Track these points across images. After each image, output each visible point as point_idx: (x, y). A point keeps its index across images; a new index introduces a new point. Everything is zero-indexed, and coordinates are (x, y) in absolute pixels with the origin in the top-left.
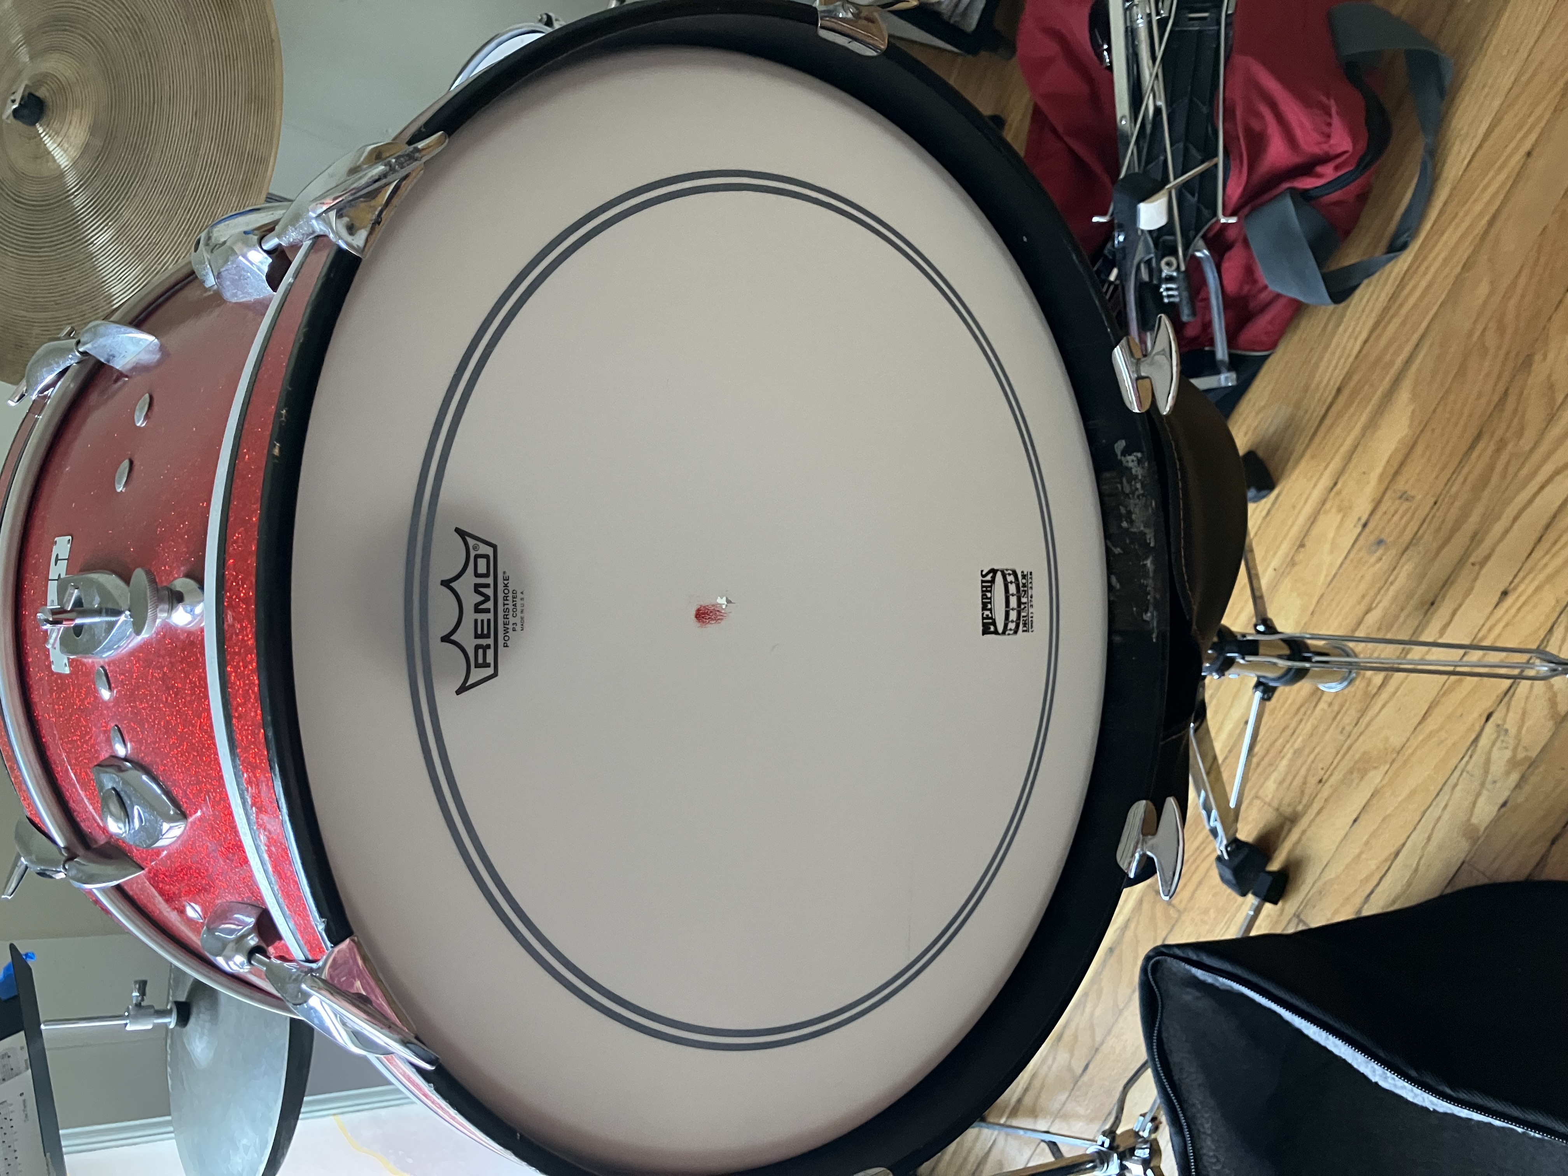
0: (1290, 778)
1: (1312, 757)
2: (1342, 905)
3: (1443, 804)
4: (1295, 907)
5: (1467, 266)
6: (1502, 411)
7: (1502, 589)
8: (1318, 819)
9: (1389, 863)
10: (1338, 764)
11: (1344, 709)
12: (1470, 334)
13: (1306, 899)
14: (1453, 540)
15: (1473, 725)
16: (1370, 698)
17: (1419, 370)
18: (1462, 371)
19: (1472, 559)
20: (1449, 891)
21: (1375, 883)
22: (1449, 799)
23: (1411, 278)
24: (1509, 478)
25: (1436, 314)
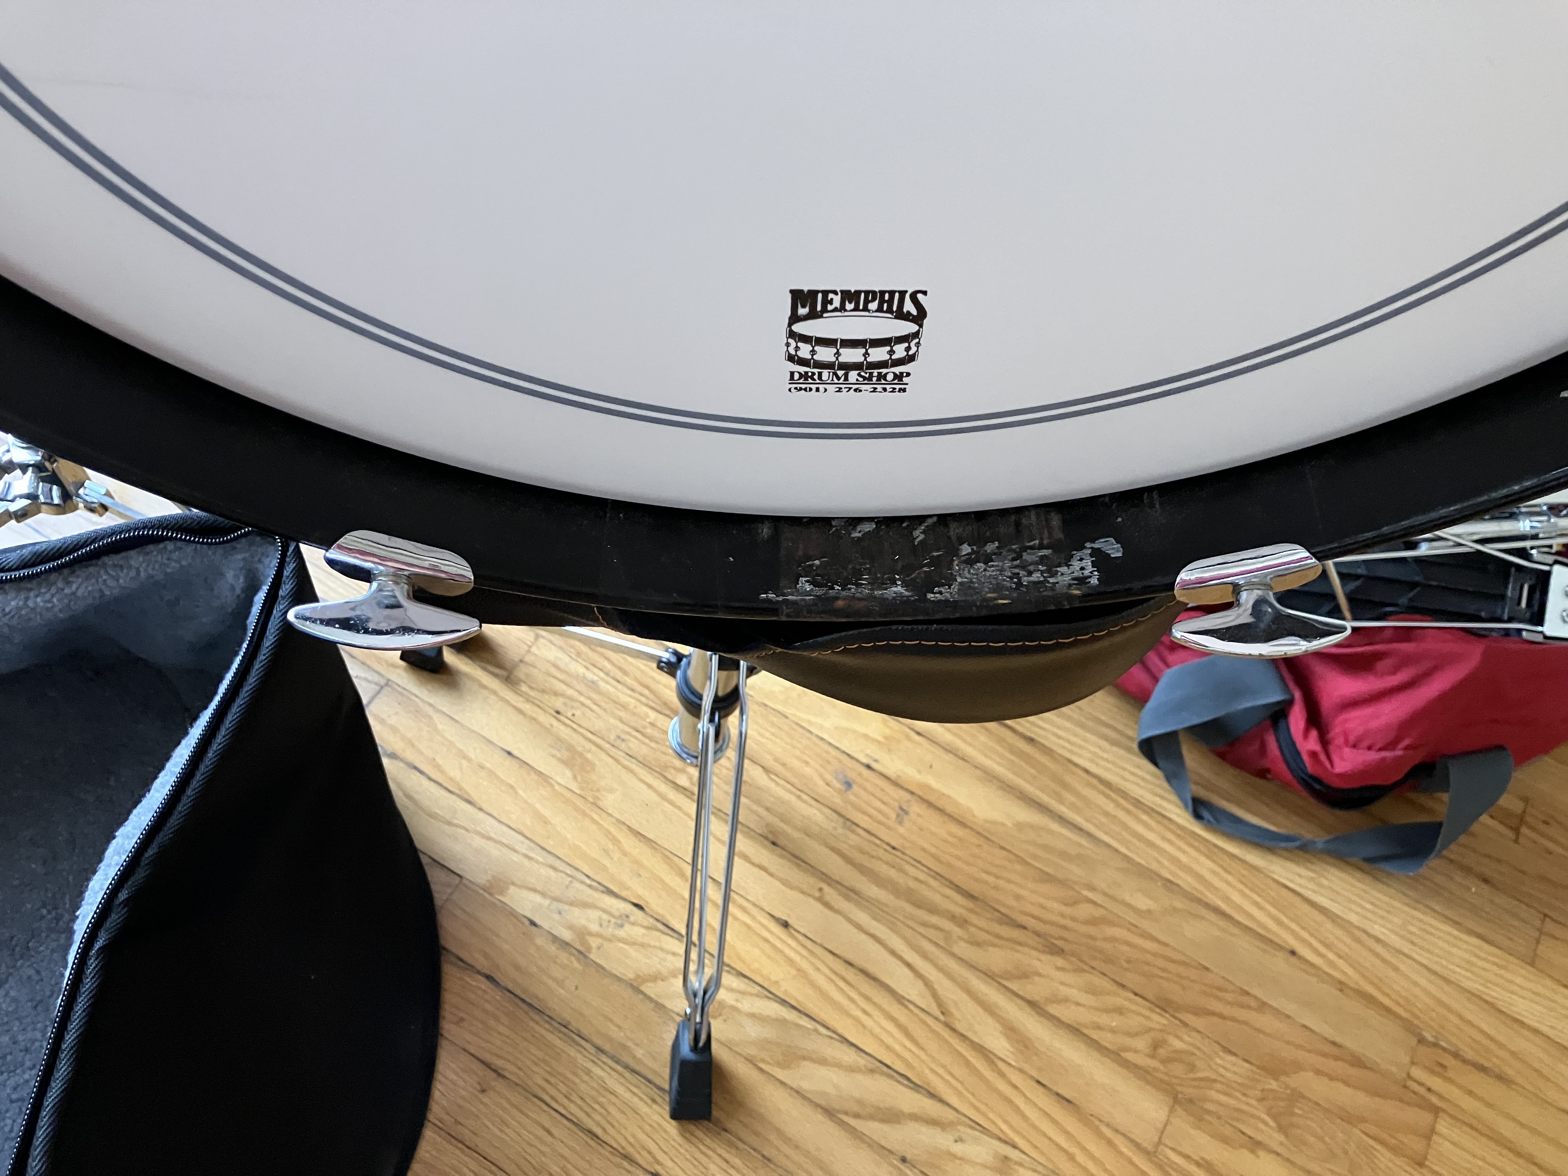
0: (562, 676)
1: (588, 702)
2: (403, 738)
3: (532, 855)
4: (399, 682)
5: (1169, 885)
6: (1000, 922)
7: (790, 921)
8: (510, 710)
9: (457, 792)
10: (580, 733)
11: (647, 741)
12: (1092, 888)
13: (409, 695)
14: (849, 867)
15: (628, 889)
16: (661, 772)
17: (1051, 832)
18: (1048, 878)
19: (827, 889)
20: (424, 860)
21: (433, 776)
22: (537, 862)
23: (1159, 822)
24: (921, 929)
25: (1116, 851)
